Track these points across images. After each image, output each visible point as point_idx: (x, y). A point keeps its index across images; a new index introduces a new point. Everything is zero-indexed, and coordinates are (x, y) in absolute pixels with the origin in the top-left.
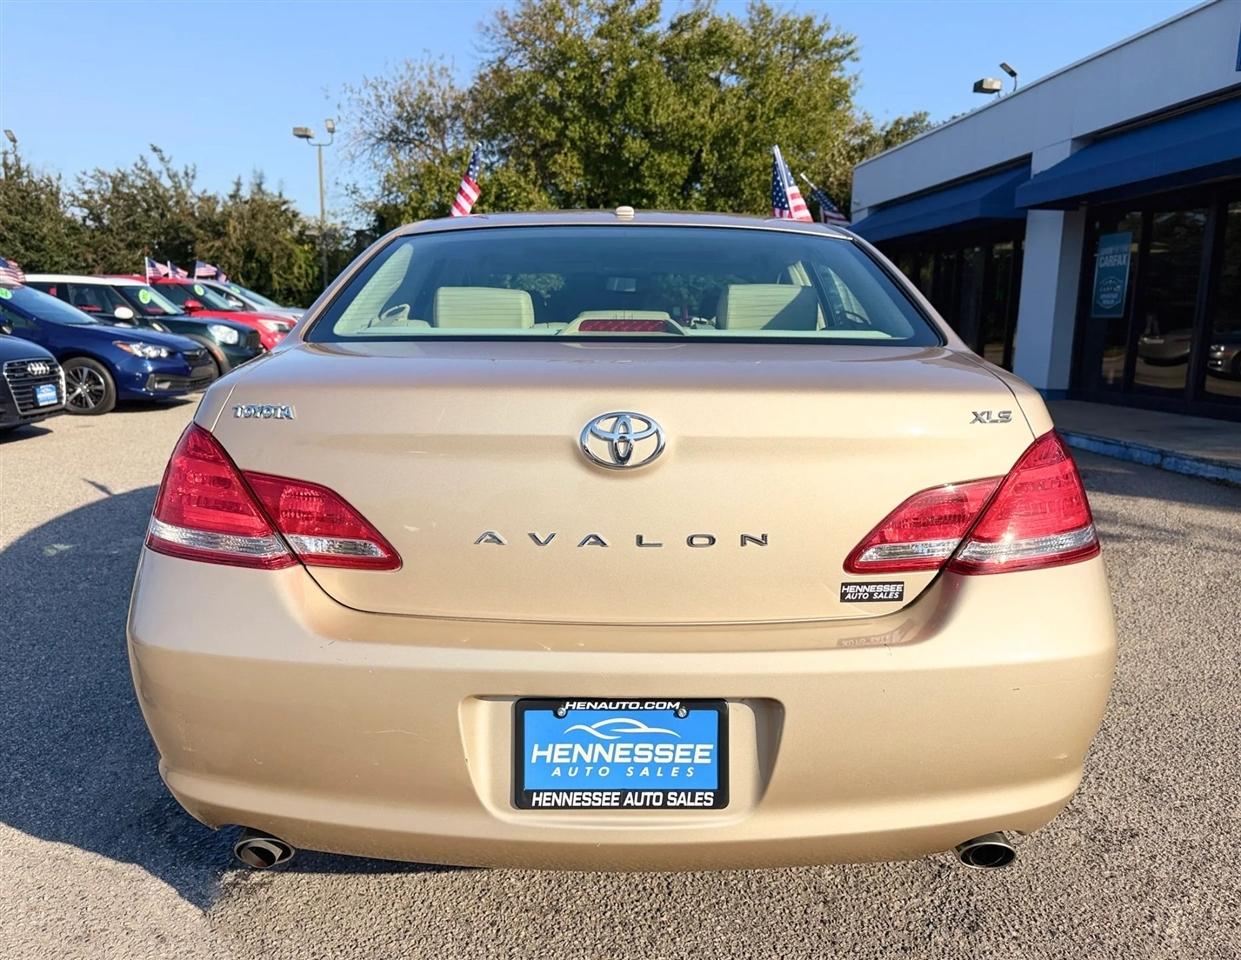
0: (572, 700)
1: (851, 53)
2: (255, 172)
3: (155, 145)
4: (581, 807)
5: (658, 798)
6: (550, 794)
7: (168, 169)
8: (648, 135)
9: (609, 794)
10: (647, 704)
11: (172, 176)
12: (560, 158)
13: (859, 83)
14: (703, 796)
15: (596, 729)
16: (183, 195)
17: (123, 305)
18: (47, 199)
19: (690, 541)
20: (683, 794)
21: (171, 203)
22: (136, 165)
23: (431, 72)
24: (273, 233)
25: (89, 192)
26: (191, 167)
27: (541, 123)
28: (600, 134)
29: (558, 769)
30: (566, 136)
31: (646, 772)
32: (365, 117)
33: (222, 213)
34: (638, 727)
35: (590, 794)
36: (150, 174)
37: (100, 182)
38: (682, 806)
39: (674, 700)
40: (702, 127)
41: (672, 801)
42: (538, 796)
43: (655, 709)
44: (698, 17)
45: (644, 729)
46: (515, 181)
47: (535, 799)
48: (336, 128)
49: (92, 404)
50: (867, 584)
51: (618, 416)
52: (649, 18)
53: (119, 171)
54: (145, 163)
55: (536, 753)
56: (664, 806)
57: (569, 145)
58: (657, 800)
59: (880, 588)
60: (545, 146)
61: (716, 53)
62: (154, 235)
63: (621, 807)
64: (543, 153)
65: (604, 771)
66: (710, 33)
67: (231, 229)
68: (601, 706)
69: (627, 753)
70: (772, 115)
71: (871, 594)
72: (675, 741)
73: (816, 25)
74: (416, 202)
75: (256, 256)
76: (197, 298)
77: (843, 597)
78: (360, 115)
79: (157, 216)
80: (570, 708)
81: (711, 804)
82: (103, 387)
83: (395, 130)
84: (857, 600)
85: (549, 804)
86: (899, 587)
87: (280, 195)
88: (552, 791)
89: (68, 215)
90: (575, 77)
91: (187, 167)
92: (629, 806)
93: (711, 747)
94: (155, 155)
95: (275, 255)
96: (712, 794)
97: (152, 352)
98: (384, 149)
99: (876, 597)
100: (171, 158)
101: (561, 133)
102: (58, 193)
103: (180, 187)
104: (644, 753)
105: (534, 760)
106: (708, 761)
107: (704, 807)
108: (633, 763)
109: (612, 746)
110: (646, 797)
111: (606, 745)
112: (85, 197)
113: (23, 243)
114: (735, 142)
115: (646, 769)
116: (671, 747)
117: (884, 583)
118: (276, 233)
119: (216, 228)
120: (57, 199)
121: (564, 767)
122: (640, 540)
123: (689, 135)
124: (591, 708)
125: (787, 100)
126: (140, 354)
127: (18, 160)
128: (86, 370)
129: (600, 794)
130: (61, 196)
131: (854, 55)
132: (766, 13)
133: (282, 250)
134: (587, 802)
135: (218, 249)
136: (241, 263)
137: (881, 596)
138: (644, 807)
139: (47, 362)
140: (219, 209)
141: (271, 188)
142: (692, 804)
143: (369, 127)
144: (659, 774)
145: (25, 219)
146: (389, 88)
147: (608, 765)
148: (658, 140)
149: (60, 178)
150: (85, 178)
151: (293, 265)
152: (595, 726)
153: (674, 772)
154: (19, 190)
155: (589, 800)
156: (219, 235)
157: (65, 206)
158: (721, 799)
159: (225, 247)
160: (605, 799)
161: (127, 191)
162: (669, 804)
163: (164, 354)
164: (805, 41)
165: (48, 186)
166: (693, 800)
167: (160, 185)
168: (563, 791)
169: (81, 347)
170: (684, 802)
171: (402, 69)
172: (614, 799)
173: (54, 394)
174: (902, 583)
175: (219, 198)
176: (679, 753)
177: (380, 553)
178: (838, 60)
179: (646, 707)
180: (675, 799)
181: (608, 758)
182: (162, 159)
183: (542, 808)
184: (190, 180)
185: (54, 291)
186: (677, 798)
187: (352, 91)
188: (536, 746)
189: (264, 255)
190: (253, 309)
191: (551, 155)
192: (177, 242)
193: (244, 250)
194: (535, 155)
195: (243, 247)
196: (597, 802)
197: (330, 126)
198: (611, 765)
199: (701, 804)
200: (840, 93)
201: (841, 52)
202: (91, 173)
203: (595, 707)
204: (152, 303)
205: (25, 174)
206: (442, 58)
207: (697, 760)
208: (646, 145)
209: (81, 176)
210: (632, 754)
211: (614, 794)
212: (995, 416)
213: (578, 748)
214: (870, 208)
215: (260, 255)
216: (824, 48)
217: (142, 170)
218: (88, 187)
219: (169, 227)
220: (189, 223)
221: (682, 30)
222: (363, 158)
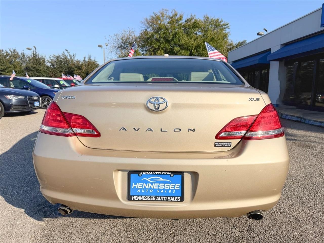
0: (143, 171)
2: (89, 55)
3: (66, 49)
4: (145, 200)
5: (165, 198)
6: (137, 197)
8: (179, 46)
9: (152, 197)
10: (163, 173)
11: (70, 56)
12: (159, 52)
13: (230, 34)
14: (177, 198)
15: (149, 180)
16: (72, 60)
17: (57, 84)
18: (42, 61)
19: (175, 130)
20: (172, 197)
21: (70, 62)
22: (62, 54)
23: (130, 32)
25: (52, 60)
26: (74, 54)
27: (155, 44)
28: (168, 46)
29: (139, 190)
30: (160, 47)
31: (162, 191)
32: (114, 43)
33: (81, 64)
34: (160, 179)
35: (147, 197)
36: (65, 55)
37: (54, 57)
38: (172, 201)
39: (170, 172)
40: (192, 44)
41: (169, 199)
42: (134, 197)
43: (165, 174)
44: (192, 19)
45: (162, 180)
47: (133, 198)
48: (108, 45)
50: (222, 142)
51: (156, 98)
52: (180, 19)
53: (58, 55)
54: (64, 53)
55: (134, 186)
56: (167, 201)
57: (161, 49)
58: (165, 199)
59: (225, 143)
60: (155, 49)
61: (196, 27)
62: (66, 69)
63: (155, 201)
64: (155, 51)
65: (151, 191)
66: (194, 23)
67: (83, 68)
68: (150, 173)
69: (157, 186)
70: (209, 41)
71: (223, 145)
72: (170, 183)
73: (220, 20)
76: (74, 83)
77: (215, 146)
78: (113, 42)
79: (67, 65)
80: (143, 174)
81: (179, 200)
83: (121, 46)
84: (219, 147)
85: (136, 199)
86: (230, 143)
87: (95, 60)
88: (137, 196)
89: (47, 65)
90: (163, 33)
91: (73, 54)
92: (158, 200)
93: (179, 185)
94: (66, 52)
96: (180, 198)
98: (119, 50)
99: (224, 146)
100: (70, 52)
101: (159, 46)
102: (44, 60)
103: (72, 58)
104: (162, 186)
105: (133, 188)
106: (179, 189)
107: (177, 201)
108: (159, 189)
109: (153, 184)
110: (162, 198)
111: (152, 184)
112: (51, 61)
113: (36, 71)
114: (200, 48)
115: (162, 190)
116: (169, 185)
117: (226, 142)
119: (80, 68)
120: (44, 61)
121: (141, 189)
122: (161, 130)
123: (189, 46)
124: (148, 174)
125: (213, 38)
127: (36, 53)
128: (47, 99)
129: (150, 197)
130: (45, 61)
131: (229, 27)
132: (208, 18)
134: (146, 199)
135: (80, 72)
137: (225, 146)
138: (162, 201)
139: (37, 96)
140: (80, 63)
141: (92, 58)
142: (174, 200)
143: (115, 45)
144: (166, 192)
145: (37, 66)
146: (120, 36)
147: (152, 189)
148: (182, 47)
149: (45, 57)
150: (51, 57)
152: (149, 179)
153: (170, 191)
154: (36, 59)
155: (147, 198)
156: (80, 69)
157: (46, 63)
158: (182, 199)
160: (151, 198)
161: (60, 59)
162: (168, 200)
164: (217, 24)
165: (42, 58)
166: (175, 199)
167: (67, 58)
168: (140, 196)
169: (46, 93)
170: (172, 200)
171: (123, 32)
172: (154, 198)
173: (38, 104)
174: (231, 142)
175: (81, 61)
176: (171, 186)
177: (96, 133)
178: (225, 28)
179: (162, 174)
180: (170, 199)
181: (152, 188)
182: (68, 52)
183: (135, 200)
184: (74, 57)
185: (41, 81)
186: (171, 198)
187: (111, 37)
188: (134, 184)
191: (157, 51)
192: (70, 71)
194: (153, 51)
195: (86, 72)
196: (149, 199)
197: (107, 44)
198: (153, 189)
199: (177, 200)
200: (225, 36)
201: (226, 27)
202: (52, 55)
203: (149, 173)
204: (63, 84)
205: (38, 56)
206: (132, 29)
207: (176, 188)
208: (179, 49)
209: (50, 56)
210: (159, 186)
211: (154, 197)
212: (255, 99)
213: (145, 184)
214: (232, 62)
216: (221, 26)
217: (64, 55)
218: (51, 59)
219: (69, 67)
220: (73, 67)
221: (188, 22)
222: (114, 52)
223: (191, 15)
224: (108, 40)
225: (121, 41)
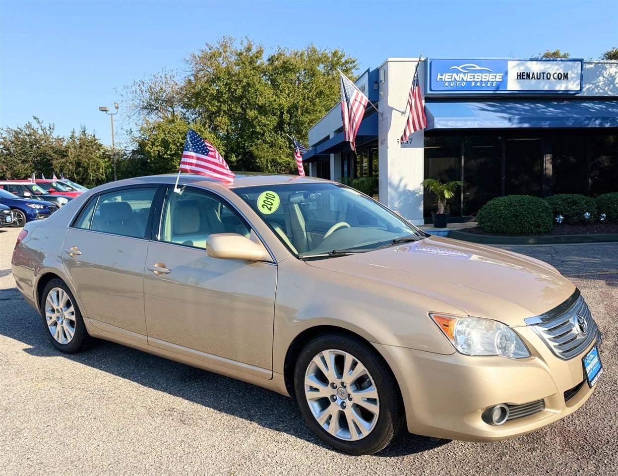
1: (354, 67)
3: (35, 116)
7: (41, 127)
11: (43, 129)
12: (219, 119)
16: (48, 138)
17: (27, 191)
21: (43, 142)
22: (26, 126)
24: (90, 155)
25: (4, 138)
26: (52, 124)
27: (210, 103)
28: (237, 108)
30: (221, 109)
32: (134, 98)
33: (66, 146)
36: (33, 129)
37: (9, 133)
40: (280, 105)
44: (280, 55)
46: (199, 129)
48: (119, 106)
49: (18, 224)
52: (257, 57)
53: (18, 128)
54: (30, 125)
57: (223, 113)
60: (213, 113)
61: (289, 70)
62: (34, 157)
64: (212, 116)
66: (285, 63)
67: (70, 153)
70: (314, 97)
73: (340, 53)
74: (153, 139)
75: (82, 165)
76: (54, 187)
78: (131, 98)
79: (36, 148)
82: (22, 218)
83: (149, 104)
87: (94, 136)
90: (223, 85)
94: (35, 121)
95: (90, 164)
97: (38, 207)
98: (145, 111)
100: (43, 121)
101: (219, 108)
103: (47, 134)
114: (297, 109)
118: (91, 154)
119: (63, 154)
125: (320, 90)
126: (34, 208)
132: (314, 51)
133: (94, 162)
135: (63, 163)
136: (74, 168)
139: (8, 210)
140: (65, 144)
141: (89, 133)
143: (137, 102)
146: (145, 85)
148: (262, 110)
151: (99, 168)
156: (64, 156)
159: (67, 162)
161: (22, 137)
163: (42, 207)
164: (334, 62)
167: (38, 134)
169: (16, 206)
171: (152, 78)
173: (10, 219)
175: (65, 138)
178: (350, 69)
182: (39, 122)
184: (52, 130)
185: (2, 187)
187: (128, 88)
189: (85, 164)
190: (76, 190)
191: (215, 117)
192: (45, 160)
193: (76, 163)
194: (209, 117)
195: (75, 161)
197: (116, 105)
201: (351, 66)
202: (5, 129)
204: (37, 190)
206: (172, 70)
208: (256, 113)
215: (84, 164)
216: (343, 64)
217: (29, 126)
218: (4, 136)
219: (41, 153)
220: (50, 152)
221: (273, 61)
222: (134, 117)
223: (280, 48)
224: (122, 96)
225: (147, 95)
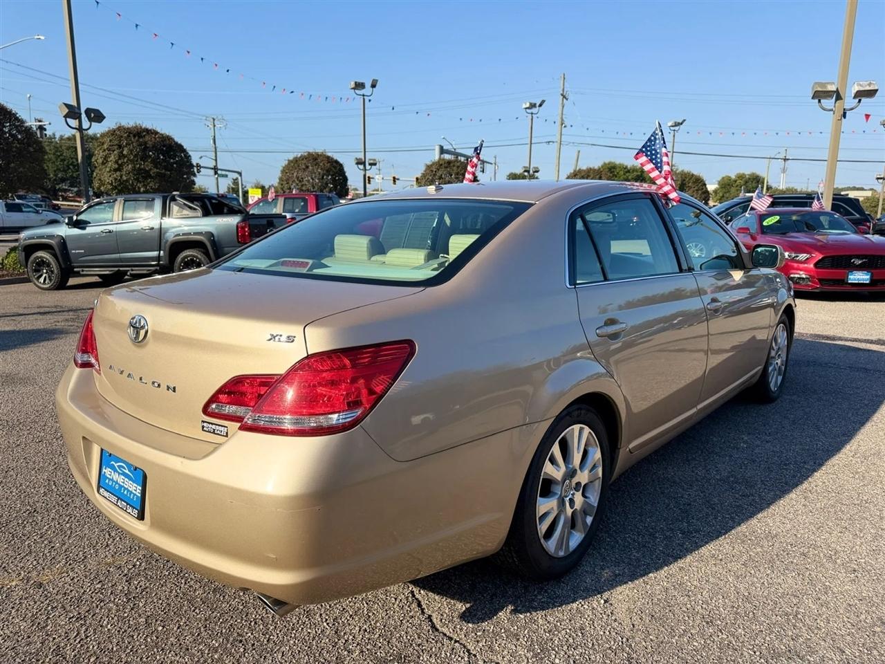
20: (131, 508)
42: (102, 489)
45: (127, 471)
50: (212, 424)
55: (104, 470)
56: (126, 510)
58: (125, 507)
59: (218, 427)
65: (116, 486)
69: (122, 481)
71: (214, 430)
72: (134, 482)
77: (203, 428)
84: (208, 432)
85: (103, 494)
86: (226, 429)
88: (105, 489)
92: (118, 506)
96: (137, 512)
99: (216, 432)
104: (127, 483)
105: (103, 473)
106: (139, 495)
108: (123, 487)
110: (123, 504)
111: (118, 474)
115: (126, 491)
117: (219, 425)
121: (109, 479)
122: (141, 379)
129: (113, 496)
134: (110, 498)
137: (218, 432)
142: (132, 514)
144: (128, 495)
152: (118, 464)
153: (132, 496)
158: (141, 517)
160: (114, 499)
170: (130, 511)
174: (227, 427)
176: (133, 487)
188: (104, 467)
198: (119, 485)
199: (135, 515)
207: (137, 493)
213: (113, 472)
